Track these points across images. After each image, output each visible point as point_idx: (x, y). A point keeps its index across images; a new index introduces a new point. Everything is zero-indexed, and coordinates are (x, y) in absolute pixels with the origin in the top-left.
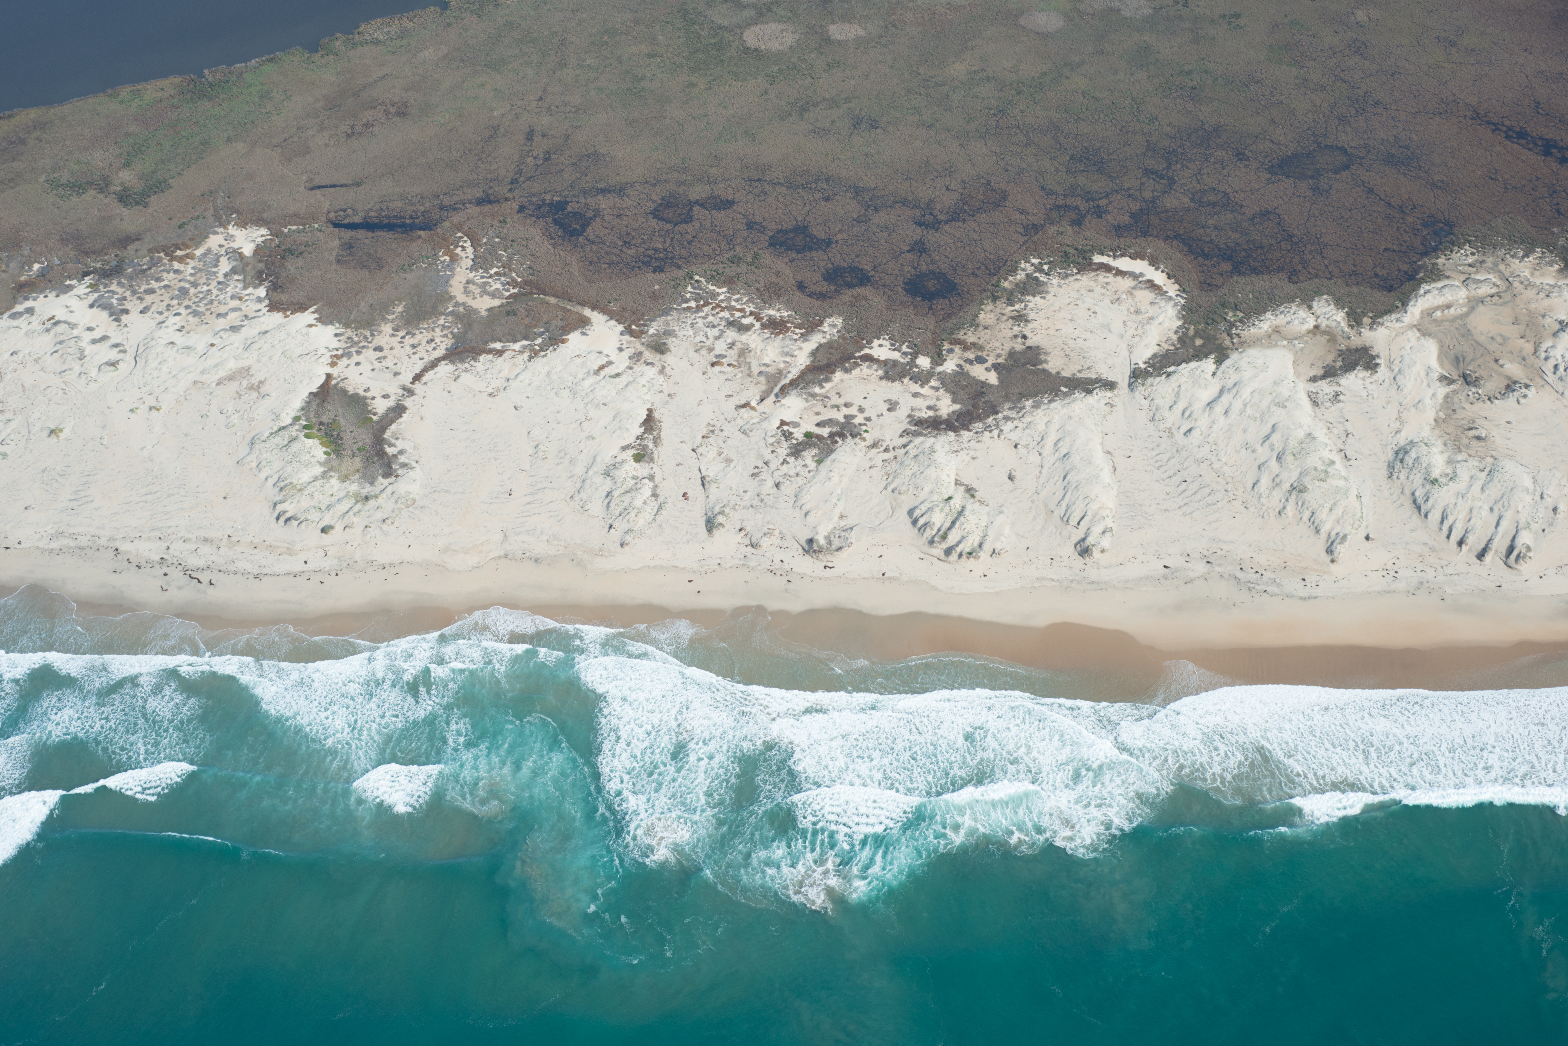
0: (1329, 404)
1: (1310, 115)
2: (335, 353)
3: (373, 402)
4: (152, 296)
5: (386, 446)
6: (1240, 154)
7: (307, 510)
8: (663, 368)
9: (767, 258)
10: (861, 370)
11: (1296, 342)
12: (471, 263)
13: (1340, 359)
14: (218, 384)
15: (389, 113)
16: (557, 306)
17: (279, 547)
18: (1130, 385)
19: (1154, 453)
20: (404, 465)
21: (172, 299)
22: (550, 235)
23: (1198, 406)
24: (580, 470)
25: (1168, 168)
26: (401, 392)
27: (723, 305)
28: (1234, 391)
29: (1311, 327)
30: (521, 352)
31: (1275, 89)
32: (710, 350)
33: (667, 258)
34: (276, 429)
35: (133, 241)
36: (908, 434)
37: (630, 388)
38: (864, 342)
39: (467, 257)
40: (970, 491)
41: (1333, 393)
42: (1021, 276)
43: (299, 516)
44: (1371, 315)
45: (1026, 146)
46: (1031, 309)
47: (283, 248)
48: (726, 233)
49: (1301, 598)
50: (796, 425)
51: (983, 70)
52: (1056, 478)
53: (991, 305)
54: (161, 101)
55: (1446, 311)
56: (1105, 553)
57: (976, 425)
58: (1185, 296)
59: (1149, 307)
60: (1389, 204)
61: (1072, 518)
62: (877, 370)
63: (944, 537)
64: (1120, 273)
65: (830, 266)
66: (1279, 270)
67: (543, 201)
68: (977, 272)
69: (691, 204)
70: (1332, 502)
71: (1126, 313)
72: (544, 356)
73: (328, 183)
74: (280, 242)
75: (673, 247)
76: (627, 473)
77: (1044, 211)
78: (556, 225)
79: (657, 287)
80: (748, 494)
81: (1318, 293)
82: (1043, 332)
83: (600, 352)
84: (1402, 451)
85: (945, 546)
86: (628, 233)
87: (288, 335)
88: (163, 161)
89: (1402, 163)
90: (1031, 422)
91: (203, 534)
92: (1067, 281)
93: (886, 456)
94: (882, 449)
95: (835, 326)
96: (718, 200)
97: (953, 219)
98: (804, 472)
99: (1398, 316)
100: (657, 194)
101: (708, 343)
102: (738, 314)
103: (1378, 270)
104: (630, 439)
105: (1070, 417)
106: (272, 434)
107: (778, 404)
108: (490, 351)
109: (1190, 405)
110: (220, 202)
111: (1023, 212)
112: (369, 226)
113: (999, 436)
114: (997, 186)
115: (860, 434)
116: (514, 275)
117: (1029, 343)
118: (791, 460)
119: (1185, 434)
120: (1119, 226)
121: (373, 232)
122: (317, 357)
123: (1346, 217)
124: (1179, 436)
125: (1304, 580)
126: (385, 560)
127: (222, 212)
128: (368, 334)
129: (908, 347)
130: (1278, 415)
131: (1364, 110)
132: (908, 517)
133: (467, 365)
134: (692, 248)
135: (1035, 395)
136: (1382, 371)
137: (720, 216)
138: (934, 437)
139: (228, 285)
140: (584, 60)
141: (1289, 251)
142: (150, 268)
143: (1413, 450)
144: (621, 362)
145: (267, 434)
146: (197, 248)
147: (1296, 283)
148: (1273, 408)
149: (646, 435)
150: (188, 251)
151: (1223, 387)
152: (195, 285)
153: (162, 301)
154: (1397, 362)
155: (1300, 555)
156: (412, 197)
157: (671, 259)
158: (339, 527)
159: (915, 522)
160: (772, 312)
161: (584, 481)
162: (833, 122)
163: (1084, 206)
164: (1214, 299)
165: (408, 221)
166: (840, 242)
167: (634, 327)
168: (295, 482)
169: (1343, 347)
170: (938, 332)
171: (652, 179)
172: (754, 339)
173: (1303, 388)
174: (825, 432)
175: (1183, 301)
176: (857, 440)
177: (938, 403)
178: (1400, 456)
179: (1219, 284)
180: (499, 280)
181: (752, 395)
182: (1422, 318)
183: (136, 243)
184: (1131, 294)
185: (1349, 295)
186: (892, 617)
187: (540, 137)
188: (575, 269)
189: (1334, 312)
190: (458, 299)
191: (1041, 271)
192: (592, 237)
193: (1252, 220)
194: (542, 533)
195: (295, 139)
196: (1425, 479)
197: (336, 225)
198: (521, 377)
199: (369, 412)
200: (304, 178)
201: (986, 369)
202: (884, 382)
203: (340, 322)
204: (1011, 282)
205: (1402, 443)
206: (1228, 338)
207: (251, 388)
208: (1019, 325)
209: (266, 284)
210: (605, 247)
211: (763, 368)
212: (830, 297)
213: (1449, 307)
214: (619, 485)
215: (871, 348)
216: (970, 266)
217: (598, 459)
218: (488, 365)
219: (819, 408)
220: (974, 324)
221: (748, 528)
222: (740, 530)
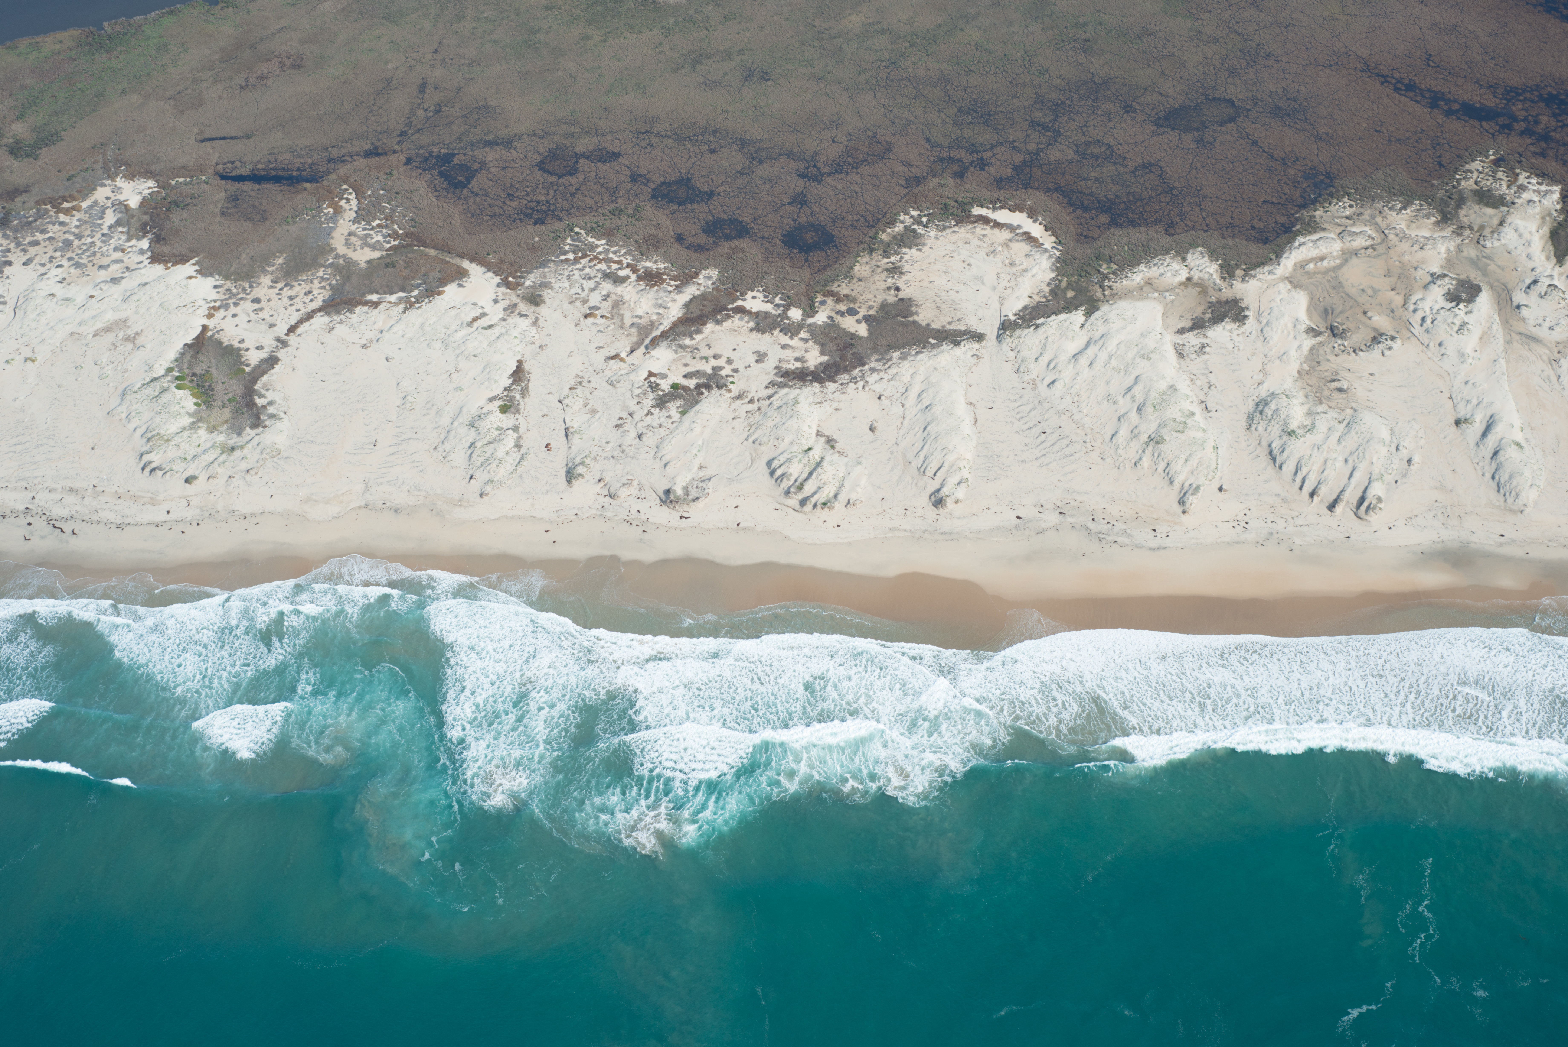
0: (1194, 356)
1: (1200, 67)
2: (213, 304)
3: (246, 353)
4: (36, 248)
5: (256, 397)
6: (1128, 106)
7: (172, 461)
8: (537, 319)
9: (649, 210)
10: (733, 322)
11: (1167, 294)
12: (355, 215)
13: (1210, 311)
14: (94, 336)
15: (284, 65)
16: (436, 258)
17: (143, 497)
18: (998, 337)
19: (1017, 405)
20: (272, 416)
21: (55, 251)
22: (435, 187)
23: (1063, 358)
24: (445, 421)
25: (1055, 120)
26: (275, 343)
27: (601, 257)
28: (1101, 343)
29: (1184, 279)
30: (397, 304)
31: (1168, 41)
32: (585, 302)
33: (549, 210)
34: (148, 380)
35: (21, 193)
36: (773, 385)
37: (502, 340)
38: (738, 294)
39: (350, 210)
40: (831, 442)
41: (1200, 345)
42: (899, 228)
43: (164, 466)
44: (1244, 267)
45: (915, 98)
46: (907, 261)
47: (169, 200)
48: (609, 185)
49: (1150, 549)
50: (664, 376)
51: (878, 22)
52: (917, 429)
53: (867, 257)
54: (59, 53)
55: (1319, 264)
56: (959, 504)
57: (842, 376)
58: (1060, 248)
59: (1023, 259)
60: (1272, 157)
61: (928, 468)
62: (748, 322)
63: (800, 488)
64: (998, 225)
65: (711, 218)
66: (1157, 222)
67: (431, 153)
68: (855, 224)
69: (577, 156)
70: (1188, 453)
71: (1000, 265)
72: (419, 307)
73: (219, 135)
74: (167, 194)
75: (556, 200)
76: (492, 424)
77: (927, 163)
78: (441, 177)
79: (537, 239)
80: (610, 445)
81: (1194, 245)
82: (916, 284)
83: (475, 304)
84: (1263, 403)
85: (800, 496)
86: (512, 186)
87: (168, 286)
88: (56, 114)
89: (1289, 115)
90: (897, 373)
91: (69, 484)
92: (944, 234)
93: (750, 407)
94: (747, 400)
95: (710, 278)
96: (605, 152)
97: (837, 171)
98: (667, 423)
99: (1271, 268)
100: (544, 146)
101: (583, 295)
102: (615, 266)
103: (1255, 222)
104: (498, 390)
105: (936, 369)
106: (144, 385)
107: (647, 356)
108: (366, 303)
109: (1056, 356)
110: (109, 155)
111: (907, 164)
112: (256, 178)
113: (863, 387)
114: (883, 138)
115: (726, 386)
116: (396, 227)
117: (901, 295)
118: (656, 411)
119: (1048, 386)
120: (1001, 178)
121: (259, 184)
122: (194, 308)
123: (1228, 169)
124: (1042, 388)
125: (1154, 530)
126: (246, 510)
127: (111, 165)
128: (247, 285)
129: (781, 299)
130: (1143, 366)
131: (1255, 62)
132: (766, 467)
133: (342, 317)
134: (575, 200)
135: (903, 346)
136: (1251, 324)
137: (605, 169)
138: (800, 388)
139: (112, 237)
140: (482, 13)
141: (1168, 203)
142: (36, 220)
143: (1273, 402)
144: (496, 313)
145: (139, 385)
146: (84, 200)
147: (1173, 235)
148: (1138, 360)
149: (514, 386)
150: (75, 203)
151: (1091, 339)
152: (79, 237)
153: (45, 253)
154: (1265, 314)
155: (1152, 506)
156: (301, 149)
157: (553, 211)
158: (202, 478)
159: (772, 473)
160: (648, 264)
161: (448, 432)
162: (725, 74)
163: (967, 158)
164: (1089, 251)
165: (294, 173)
166: (722, 194)
167: (510, 279)
168: (163, 432)
169: (1213, 299)
170: (812, 283)
171: (540, 131)
172: (628, 291)
173: (1170, 339)
174: (692, 383)
175: (1058, 253)
176: (723, 391)
177: (806, 355)
178: (1260, 408)
179: (1096, 236)
180: (380, 232)
181: (623, 347)
182: (1294, 270)
183: (24, 195)
184: (1007, 246)
185: (1224, 248)
186: (744, 567)
187: (432, 90)
188: (457, 221)
189: (1208, 264)
190: (338, 251)
191: (919, 223)
192: (476, 189)
193: (1133, 172)
194: (403, 483)
195: (189, 91)
196: (1283, 430)
197: (224, 177)
198: (395, 329)
199: (242, 363)
200: (195, 130)
201: (857, 321)
202: (754, 334)
203: (219, 274)
204: (889, 234)
205: (1264, 394)
206: (1100, 290)
207: (127, 339)
208: (893, 277)
209: (150, 236)
210: (489, 200)
211: (635, 320)
212: (708, 250)
213: (1322, 259)
214: (482, 435)
215: (745, 300)
216: (850, 218)
217: (465, 410)
218: (363, 317)
219: (688, 359)
220: (849, 276)
221: (607, 479)
222: (599, 481)
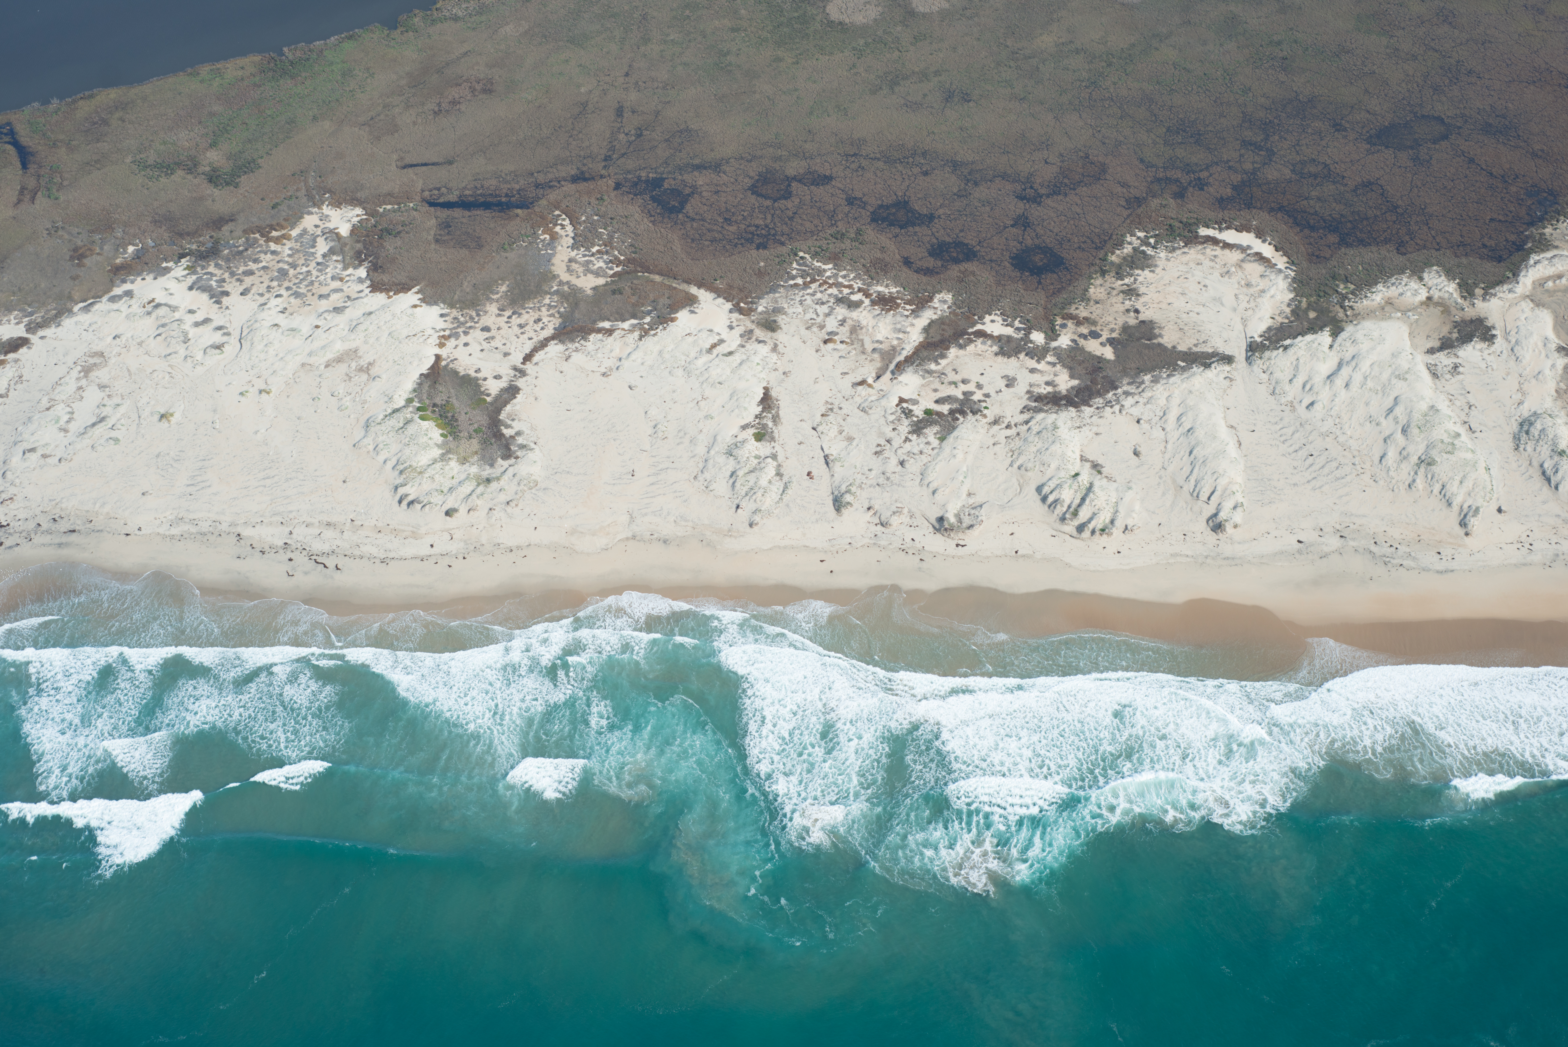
0: (1448, 376)
1: (1403, 85)
2: (442, 333)
3: (485, 383)
4: (251, 277)
5: (502, 428)
6: (1337, 125)
7: (429, 493)
8: (776, 345)
9: (870, 233)
10: (976, 346)
11: (1410, 314)
12: (572, 241)
13: (1456, 330)
14: (327, 366)
15: (475, 90)
16: (662, 284)
17: (404, 531)
18: (1247, 359)
19: (1278, 427)
20: (523, 447)
21: (272, 280)
22: (649, 212)
23: (1318, 380)
24: (701, 450)
25: (1267, 139)
26: (512, 373)
27: (830, 282)
28: (1353, 364)
29: (1424, 299)
30: (631, 331)
31: (1367, 58)
32: (822, 327)
33: (769, 234)
34: (389, 411)
35: (227, 222)
36: (1028, 410)
37: (744, 366)
38: (976, 317)
39: (567, 236)
40: (1096, 467)
41: (1452, 365)
42: (1128, 250)
43: (421, 499)
44: (1483, 286)
45: (1121, 118)
46: (1141, 283)
47: (380, 227)
48: (827, 208)
49: (1438, 572)
50: (915, 402)
51: (1071, 42)
52: (1182, 453)
53: (1100, 279)
54: (242, 79)
55: (1558, 282)
56: (1238, 529)
57: (1097, 400)
58: (1294, 268)
59: (1259, 280)
60: (1491, 174)
61: (1201, 493)
62: (991, 346)
63: (1075, 514)
64: (1227, 246)
65: (935, 241)
66: (1387, 241)
67: (639, 177)
68: (1083, 246)
69: (789, 180)
70: (1462, 474)
71: (1237, 286)
72: (655, 335)
73: (420, 162)
74: (376, 222)
75: (775, 224)
76: (750, 453)
77: (1145, 184)
78: (654, 202)
79: (762, 264)
80: (874, 472)
81: (1428, 264)
82: (1155, 305)
83: (711, 331)
84: (1527, 423)
85: (1076, 522)
86: (727, 210)
87: (394, 315)
88: (250, 141)
89: (1501, 132)
90: (1151, 397)
91: (325, 518)
92: (1175, 255)
93: (1009, 432)
94: (1004, 425)
95: (945, 302)
96: (816, 176)
97: (1055, 193)
98: (927, 450)
99: (1510, 286)
100: (754, 170)
101: (819, 320)
102: (846, 291)
103: (1486, 240)
104: (749, 418)
105: (1191, 392)
106: (386, 416)
107: (895, 381)
108: (599, 331)
109: (1310, 378)
110: (311, 182)
111: (1124, 185)
112: (464, 204)
113: (1120, 411)
114: (1095, 159)
115: (981, 411)
116: (616, 253)
117: (1142, 317)
118: (914, 437)
119: (1307, 407)
120: (1222, 198)
121: (469, 210)
122: (425, 337)
123: (1449, 187)
124: (1301, 409)
125: (1439, 553)
126: (512, 543)
127: (314, 192)
128: (474, 314)
129: (1020, 322)
130: (1399, 388)
131: (1457, 79)
132: (1036, 494)
133: (577, 345)
134: (794, 224)
135: (1152, 369)
136: (1500, 343)
137: (819, 191)
138: (1056, 413)
139: (328, 266)
140: (668, 35)
141: (1394, 222)
142: (246, 250)
143: (1538, 421)
144: (733, 340)
145: (381, 417)
146: (292, 228)
147: (1405, 254)
148: (1394, 381)
149: (765, 414)
150: (283, 232)
151: (1341, 360)
152: (294, 266)
153: (262, 283)
154: (1513, 333)
155: (1433, 529)
156: (506, 175)
157: (774, 235)
158: (463, 510)
159: (1044, 499)
160: (880, 288)
161: (706, 461)
162: (925, 95)
163: (1184, 179)
164: (1324, 271)
165: (504, 200)
166: (942, 217)
167: (742, 305)
168: (414, 464)
169: (1457, 318)
170: (1049, 306)
171: (747, 155)
172: (865, 315)
173: (1421, 360)
174: (945, 409)
175: (1293, 274)
176: (978, 416)
177: (1056, 379)
178: (1525, 428)
179: (1328, 256)
180: (601, 258)
181: (868, 372)
182: (1534, 288)
183: (230, 224)
184: (1240, 267)
185: (1458, 266)
186: (1028, 595)
187: (630, 113)
188: (677, 246)
189: (1446, 283)
190: (561, 278)
191: (1148, 244)
192: (691, 214)
193: (1354, 191)
194: (669, 514)
195: (382, 117)
196: (1553, 450)
197: (432, 204)
198: (633, 357)
199: (483, 393)
200: (395, 157)
201: (1101, 344)
202: (1000, 358)
203: (444, 303)
204: (1118, 256)
205: (1526, 414)
206: (1341, 311)
207: (360, 370)
208: (1130, 299)
209: (366, 264)
210: (706, 224)
211: (876, 345)
212: (937, 273)
213: (1560, 277)
214: (743, 464)
215: (984, 324)
216: (1076, 240)
217: (719, 438)
218: (599, 345)
219: (937, 385)
220: (1085, 298)
221: (876, 507)
222: (869, 509)
